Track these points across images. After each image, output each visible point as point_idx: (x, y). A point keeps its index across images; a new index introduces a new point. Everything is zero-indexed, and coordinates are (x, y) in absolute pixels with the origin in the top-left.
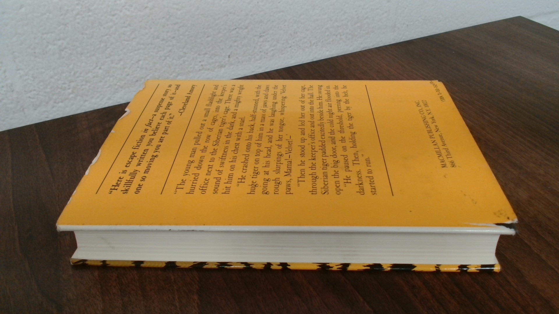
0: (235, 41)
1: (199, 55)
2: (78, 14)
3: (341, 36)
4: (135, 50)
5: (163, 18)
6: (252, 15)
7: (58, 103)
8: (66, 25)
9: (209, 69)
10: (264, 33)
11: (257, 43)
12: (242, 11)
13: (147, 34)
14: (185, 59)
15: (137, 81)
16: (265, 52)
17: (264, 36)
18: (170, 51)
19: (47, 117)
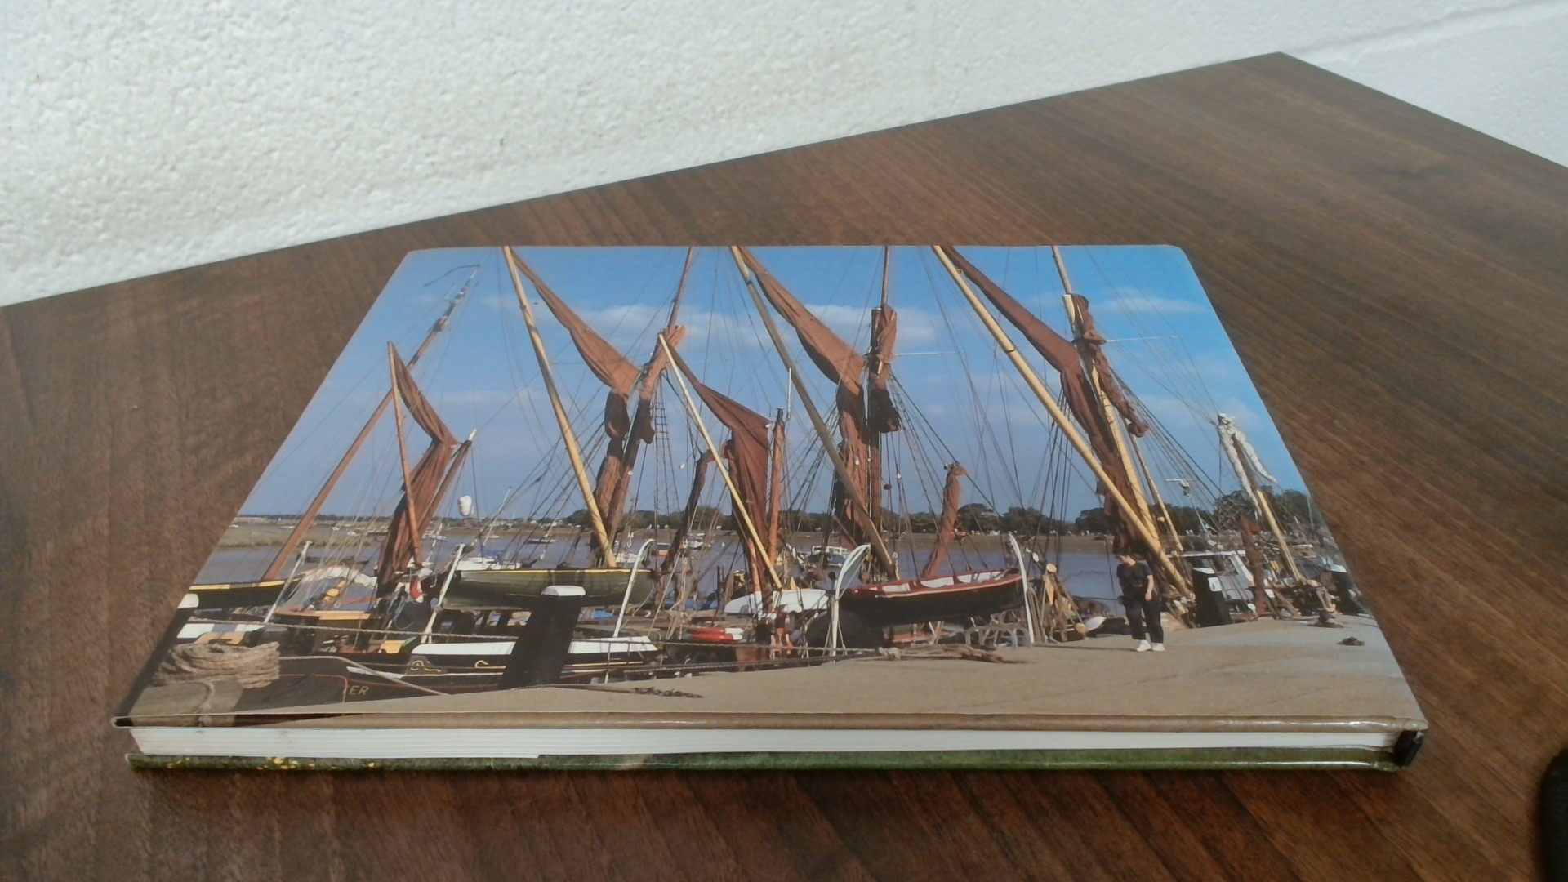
0: (515, 105)
1: (424, 137)
2: (114, 35)
3: (791, 94)
4: (261, 125)
5: (328, 45)
6: (554, 40)
7: (71, 253)
8: (85, 61)
9: (450, 175)
10: (589, 83)
11: (572, 110)
12: (527, 29)
13: (288, 84)
14: (389, 146)
15: (268, 201)
16: (594, 133)
17: (589, 92)
18: (349, 127)
19: (43, 290)
